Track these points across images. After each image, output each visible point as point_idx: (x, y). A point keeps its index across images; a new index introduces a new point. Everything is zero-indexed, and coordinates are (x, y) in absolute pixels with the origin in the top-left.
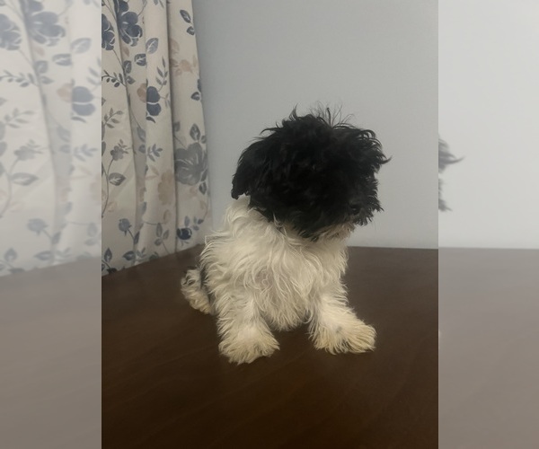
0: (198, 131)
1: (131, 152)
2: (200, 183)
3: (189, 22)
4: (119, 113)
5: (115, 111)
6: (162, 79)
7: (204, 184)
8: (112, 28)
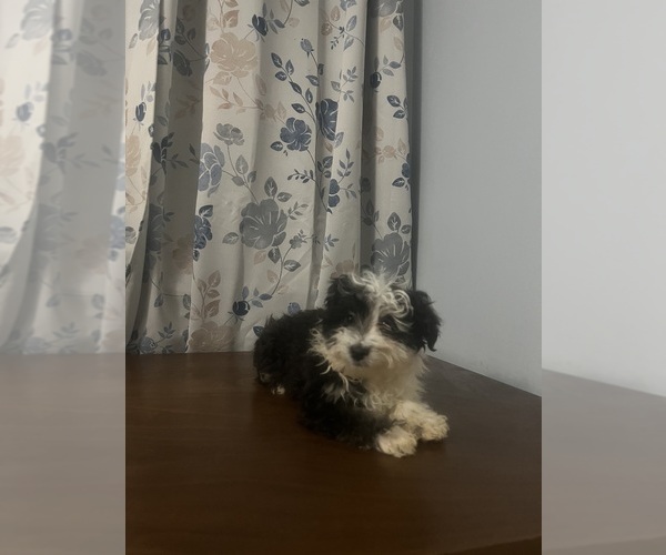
0: (398, 219)
1: (310, 242)
2: (396, 277)
3: (398, 105)
4: (304, 206)
5: (300, 204)
6: (343, 171)
7: (403, 278)
8: (309, 131)
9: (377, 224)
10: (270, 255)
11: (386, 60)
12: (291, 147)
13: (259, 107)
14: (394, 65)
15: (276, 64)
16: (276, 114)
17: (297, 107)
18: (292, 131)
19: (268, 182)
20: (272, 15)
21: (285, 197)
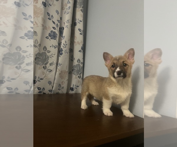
0: (80, 60)
1: (55, 65)
2: (79, 75)
3: (81, 31)
5: (53, 54)
7: (80, 76)
8: (57, 35)
9: (74, 61)
10: (44, 67)
11: (78, 19)
12: (51, 38)
13: (43, 26)
14: (80, 21)
15: (48, 15)
16: (48, 29)
17: (54, 28)
18: (52, 34)
19: (44, 47)
20: (48, 2)
21: (49, 52)
